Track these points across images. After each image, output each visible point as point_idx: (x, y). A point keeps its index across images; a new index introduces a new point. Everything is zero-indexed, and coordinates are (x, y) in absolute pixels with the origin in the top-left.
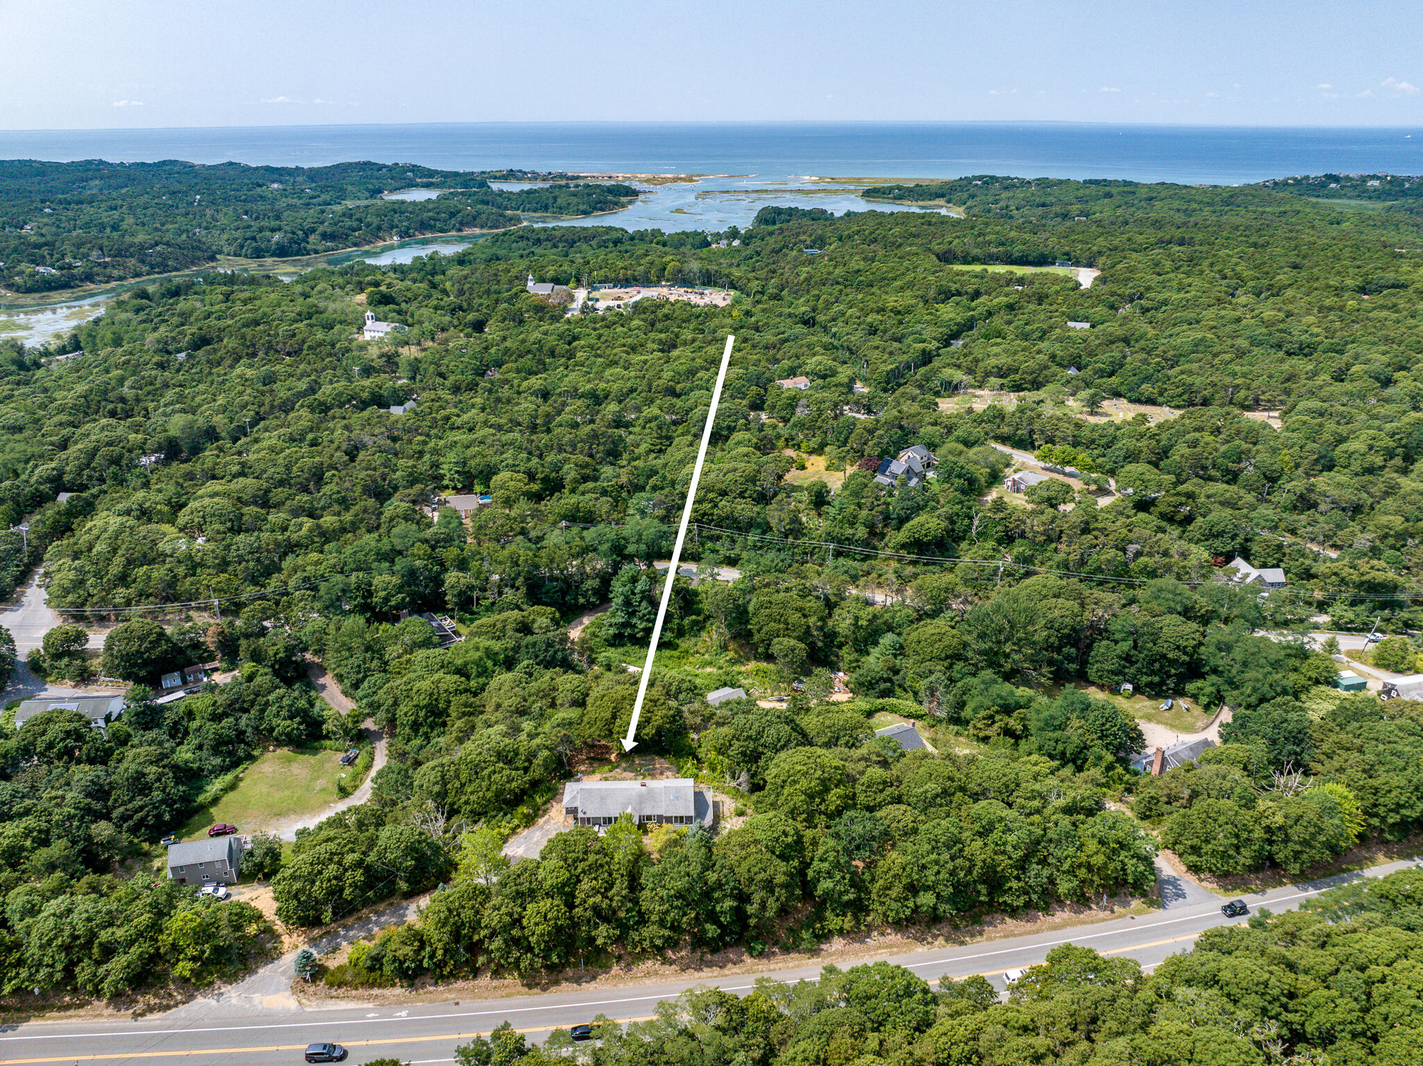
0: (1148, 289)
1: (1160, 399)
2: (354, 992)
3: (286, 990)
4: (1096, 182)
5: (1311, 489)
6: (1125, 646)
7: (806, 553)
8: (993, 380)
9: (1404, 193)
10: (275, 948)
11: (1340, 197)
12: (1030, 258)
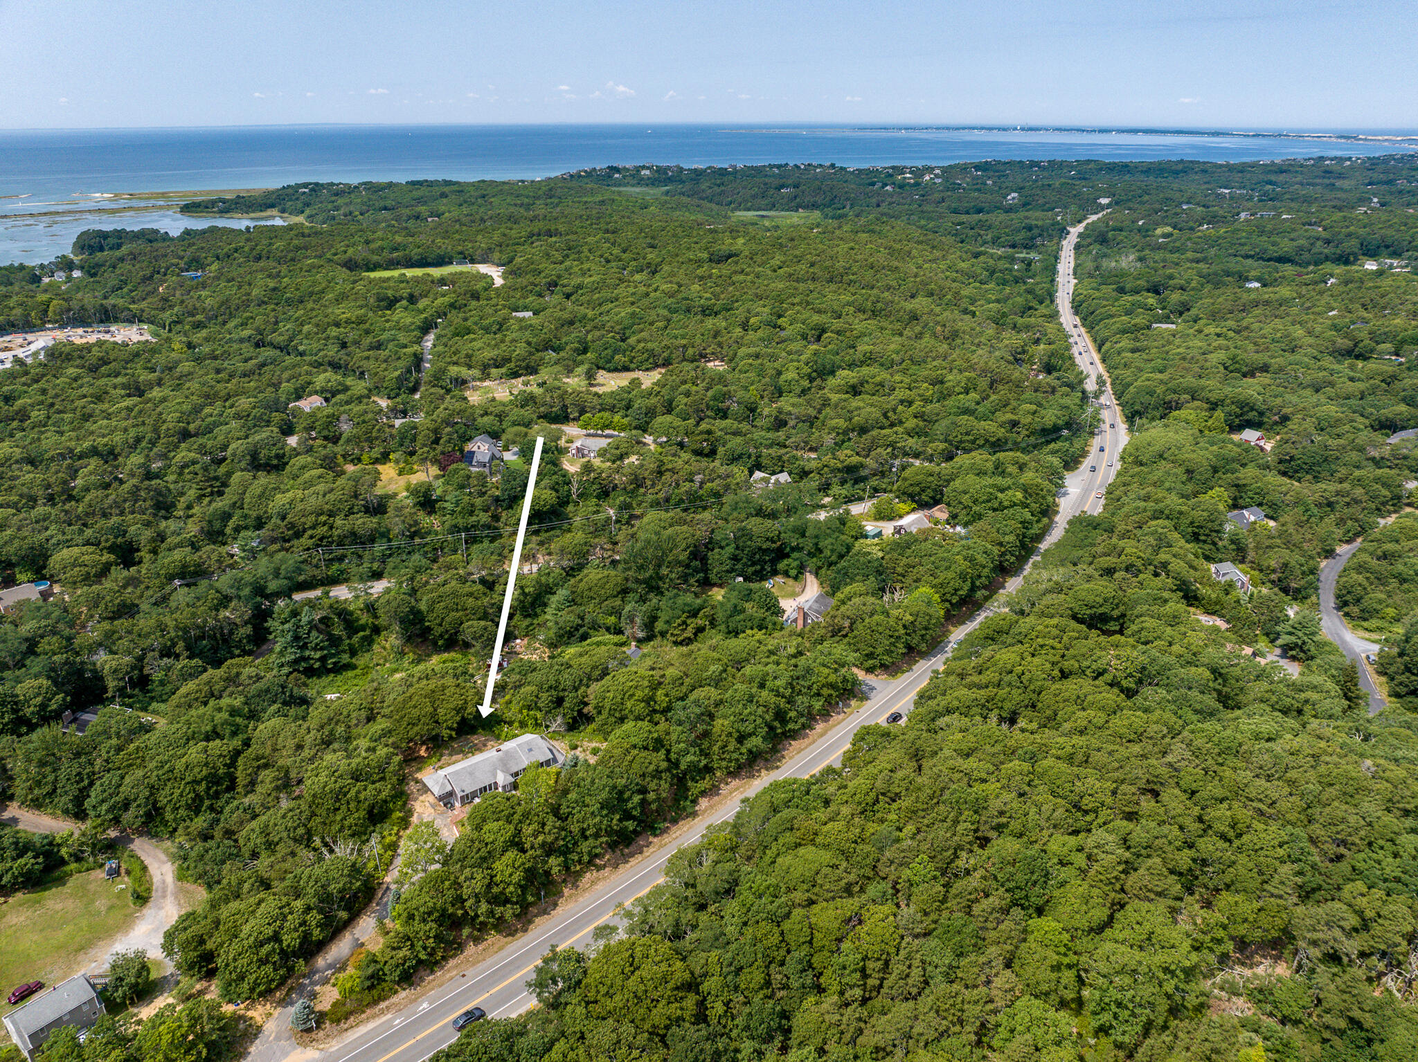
0: (559, 277)
1: (633, 366)
2: (363, 1016)
3: (295, 1048)
4: (420, 183)
5: (780, 411)
6: (730, 549)
7: (435, 549)
8: (494, 371)
9: (669, 180)
10: (250, 1025)
11: (625, 185)
12: (429, 260)
